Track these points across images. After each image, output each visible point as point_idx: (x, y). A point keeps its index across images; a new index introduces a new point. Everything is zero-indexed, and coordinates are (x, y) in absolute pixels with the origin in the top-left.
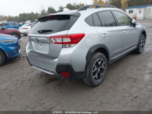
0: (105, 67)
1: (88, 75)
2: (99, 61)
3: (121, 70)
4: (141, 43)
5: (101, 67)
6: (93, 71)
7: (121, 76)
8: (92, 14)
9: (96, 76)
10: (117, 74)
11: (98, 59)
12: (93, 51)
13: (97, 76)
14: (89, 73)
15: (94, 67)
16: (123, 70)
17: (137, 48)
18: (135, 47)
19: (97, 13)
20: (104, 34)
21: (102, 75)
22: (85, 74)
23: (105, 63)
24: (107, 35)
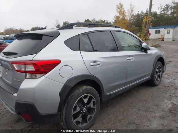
0: (96, 106)
1: (65, 119)
2: (85, 97)
3: (123, 109)
4: (157, 72)
5: (88, 106)
6: (73, 113)
7: (120, 118)
8: (79, 35)
9: (79, 119)
10: (116, 115)
11: (83, 96)
12: (72, 85)
13: (81, 118)
14: (65, 116)
15: (76, 107)
16: (125, 109)
17: (151, 79)
18: (149, 77)
19: (87, 34)
20: (95, 62)
21: (91, 117)
22: (58, 117)
23: (95, 101)
24: (99, 63)
